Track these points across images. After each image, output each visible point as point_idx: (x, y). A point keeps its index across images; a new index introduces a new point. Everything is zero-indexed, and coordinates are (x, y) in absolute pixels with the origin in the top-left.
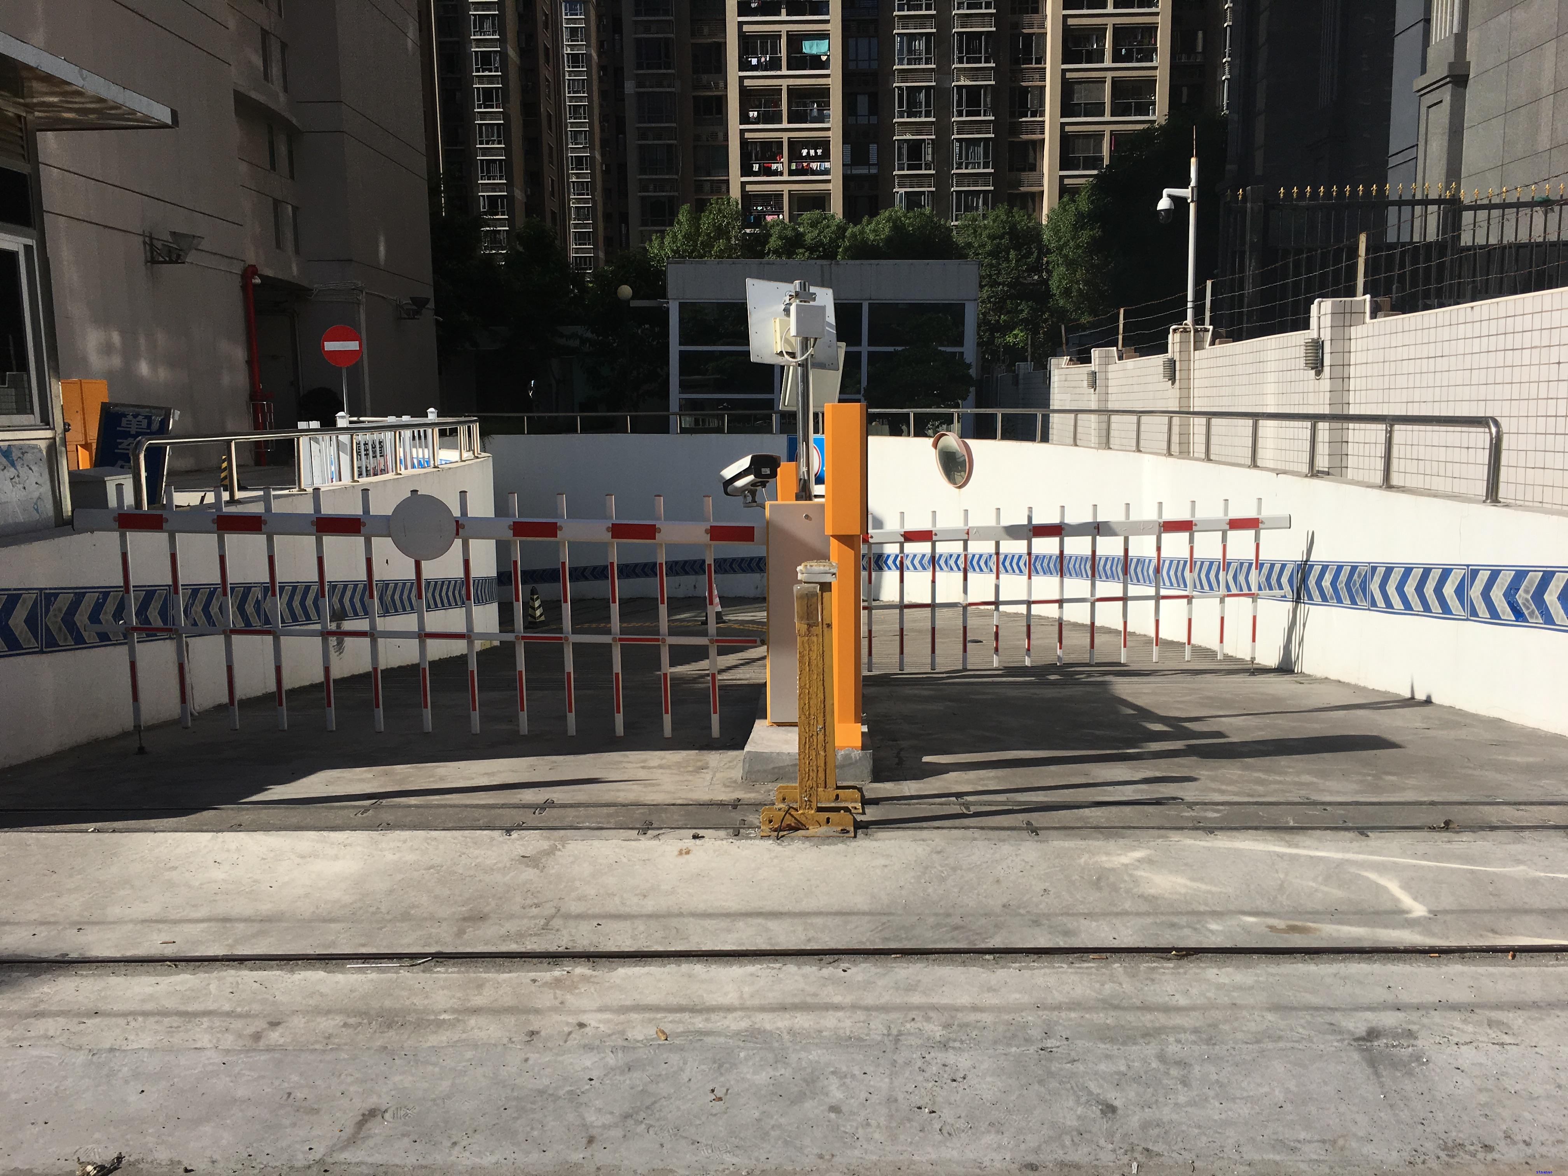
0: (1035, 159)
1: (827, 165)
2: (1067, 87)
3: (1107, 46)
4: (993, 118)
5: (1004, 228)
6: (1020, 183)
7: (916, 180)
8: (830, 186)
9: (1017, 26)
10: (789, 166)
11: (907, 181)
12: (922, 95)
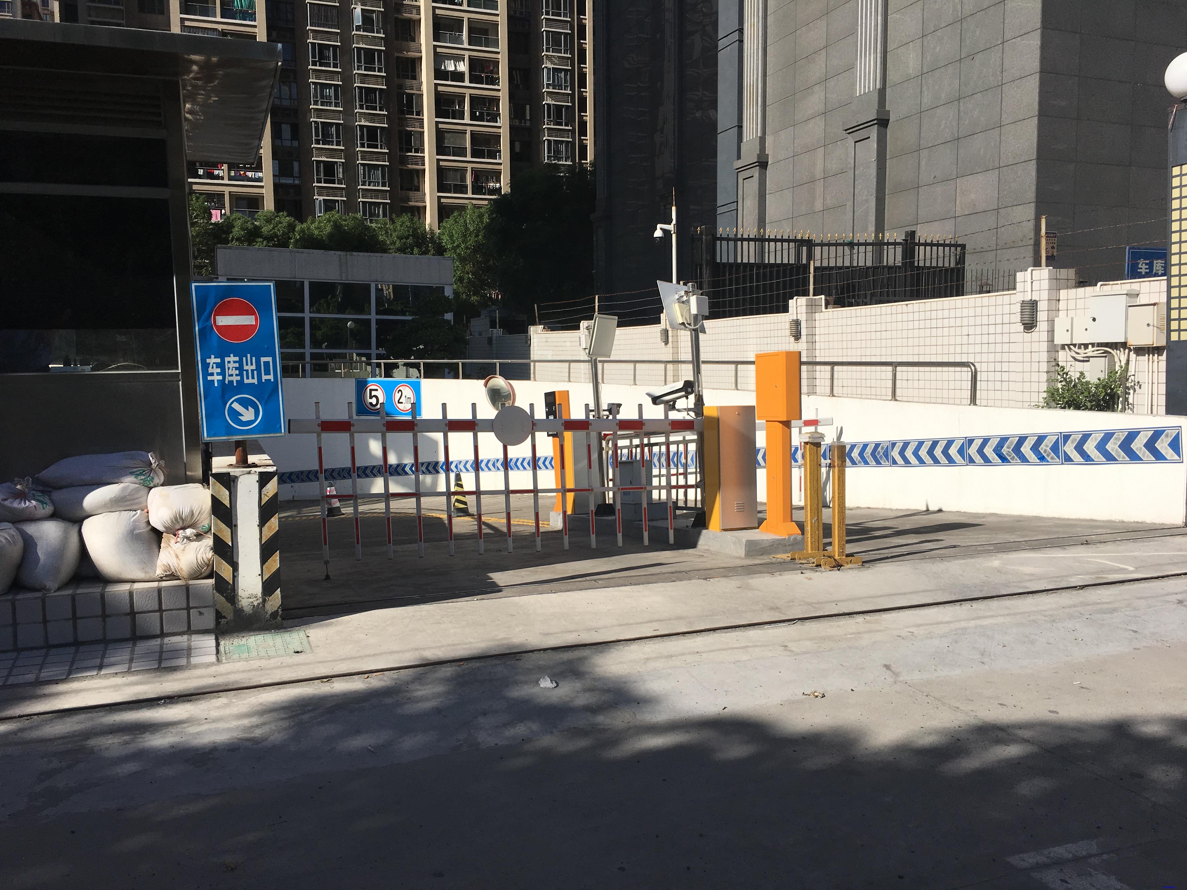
0: (419, 183)
1: (260, 174)
2: (440, 135)
3: (466, 108)
4: (388, 151)
5: (408, 231)
6: (409, 200)
7: (331, 191)
8: (263, 191)
9: (401, 87)
10: (229, 173)
11: (325, 191)
12: (334, 129)
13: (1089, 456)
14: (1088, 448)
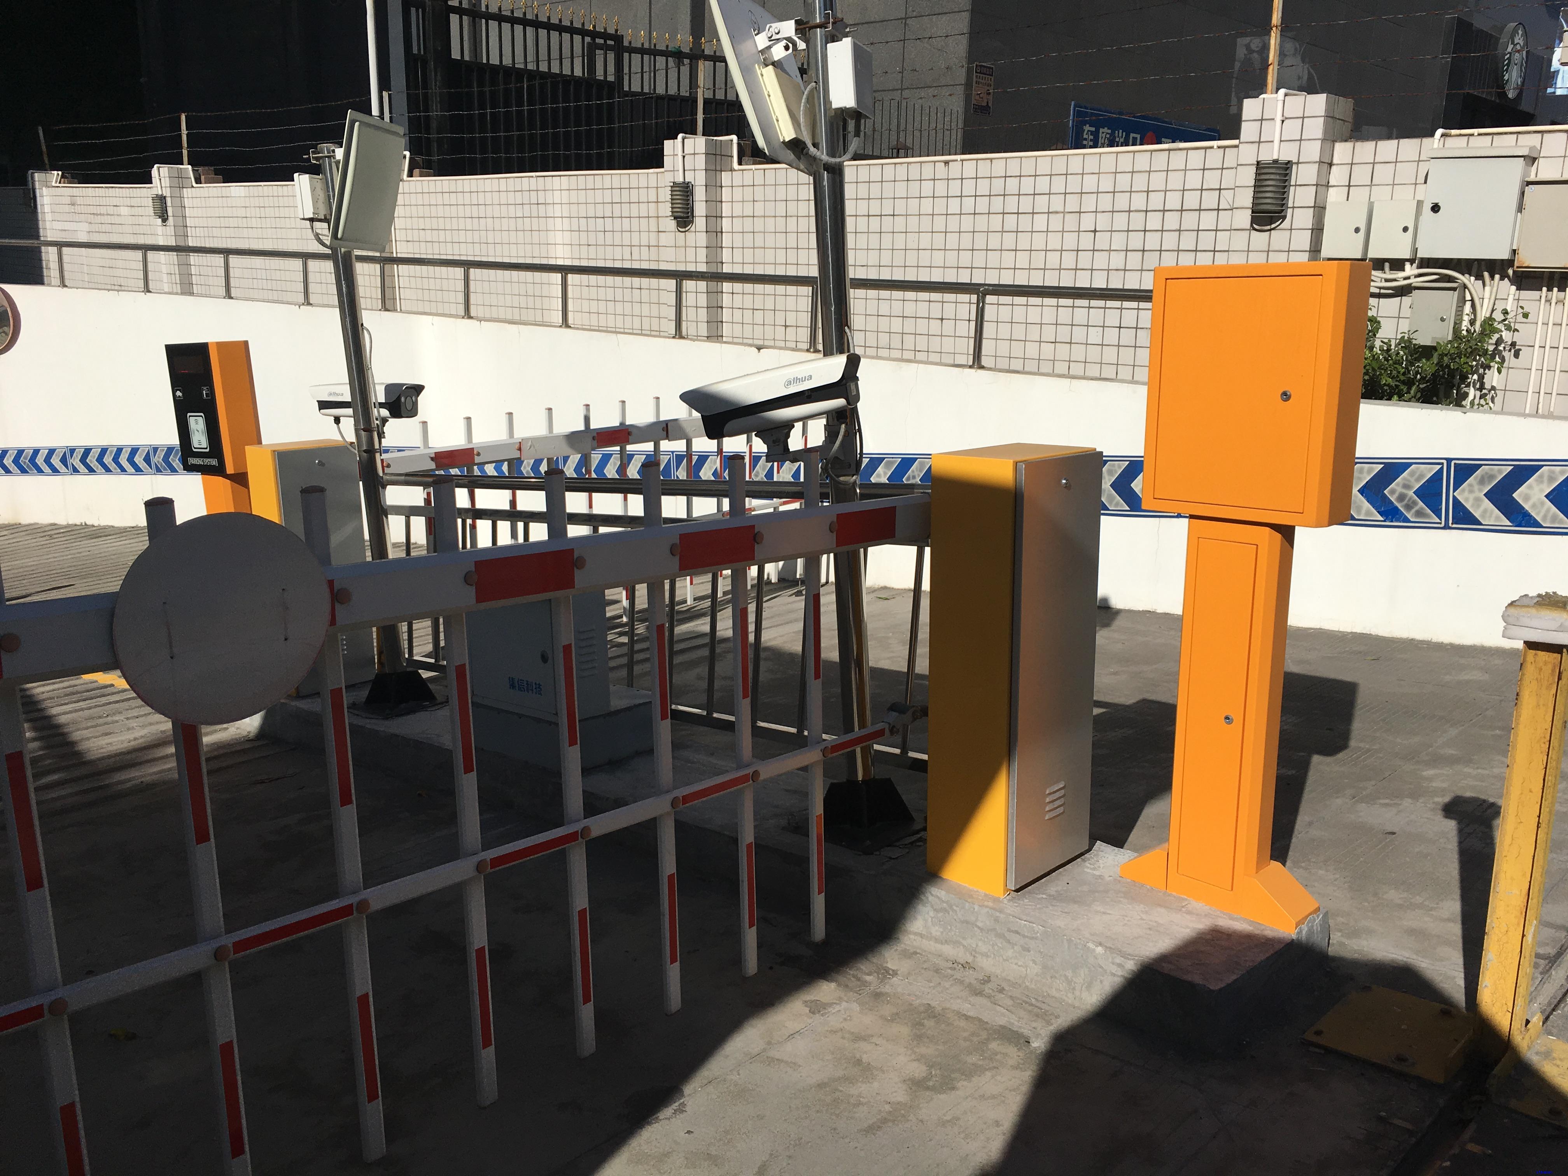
13: (1527, 515)
14: (1527, 498)
